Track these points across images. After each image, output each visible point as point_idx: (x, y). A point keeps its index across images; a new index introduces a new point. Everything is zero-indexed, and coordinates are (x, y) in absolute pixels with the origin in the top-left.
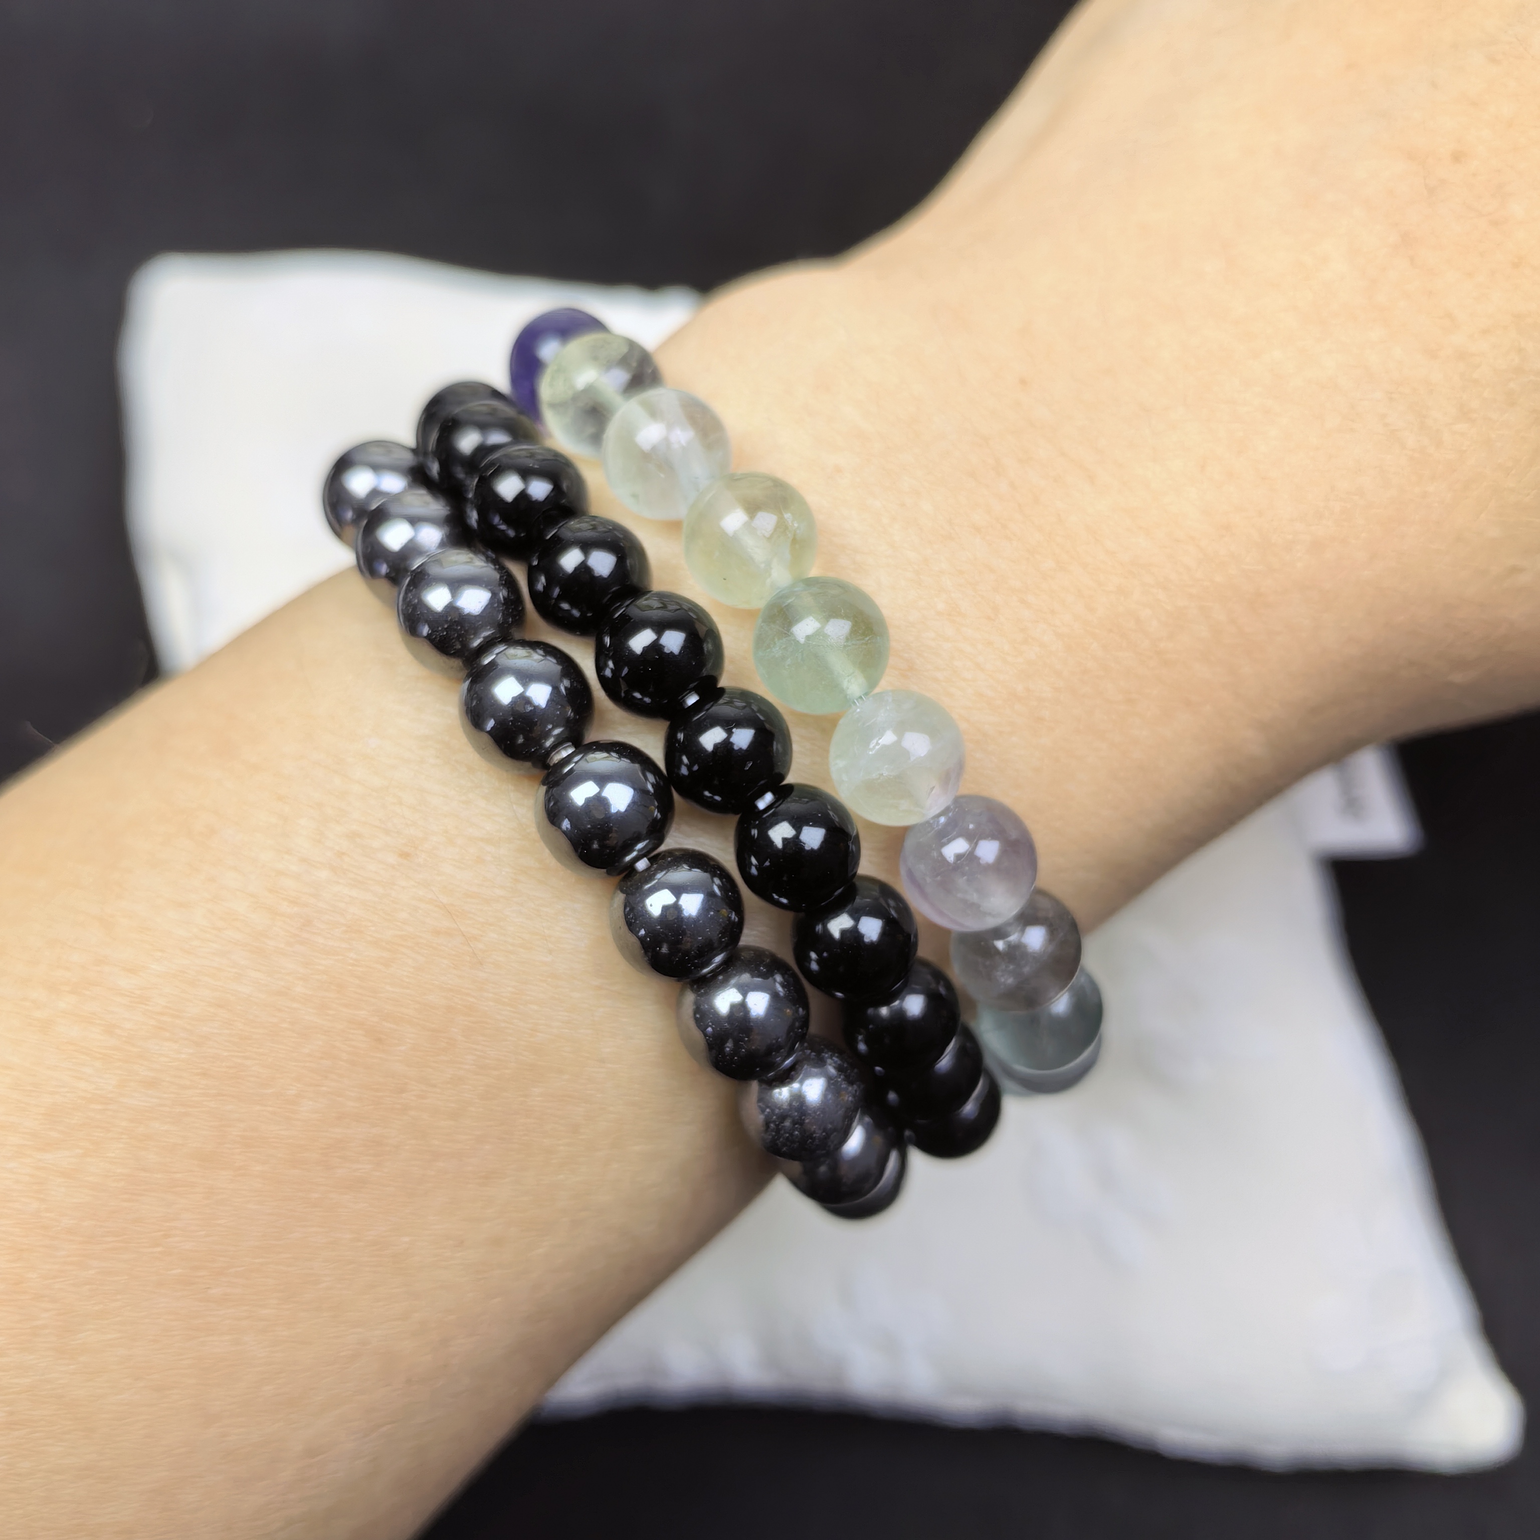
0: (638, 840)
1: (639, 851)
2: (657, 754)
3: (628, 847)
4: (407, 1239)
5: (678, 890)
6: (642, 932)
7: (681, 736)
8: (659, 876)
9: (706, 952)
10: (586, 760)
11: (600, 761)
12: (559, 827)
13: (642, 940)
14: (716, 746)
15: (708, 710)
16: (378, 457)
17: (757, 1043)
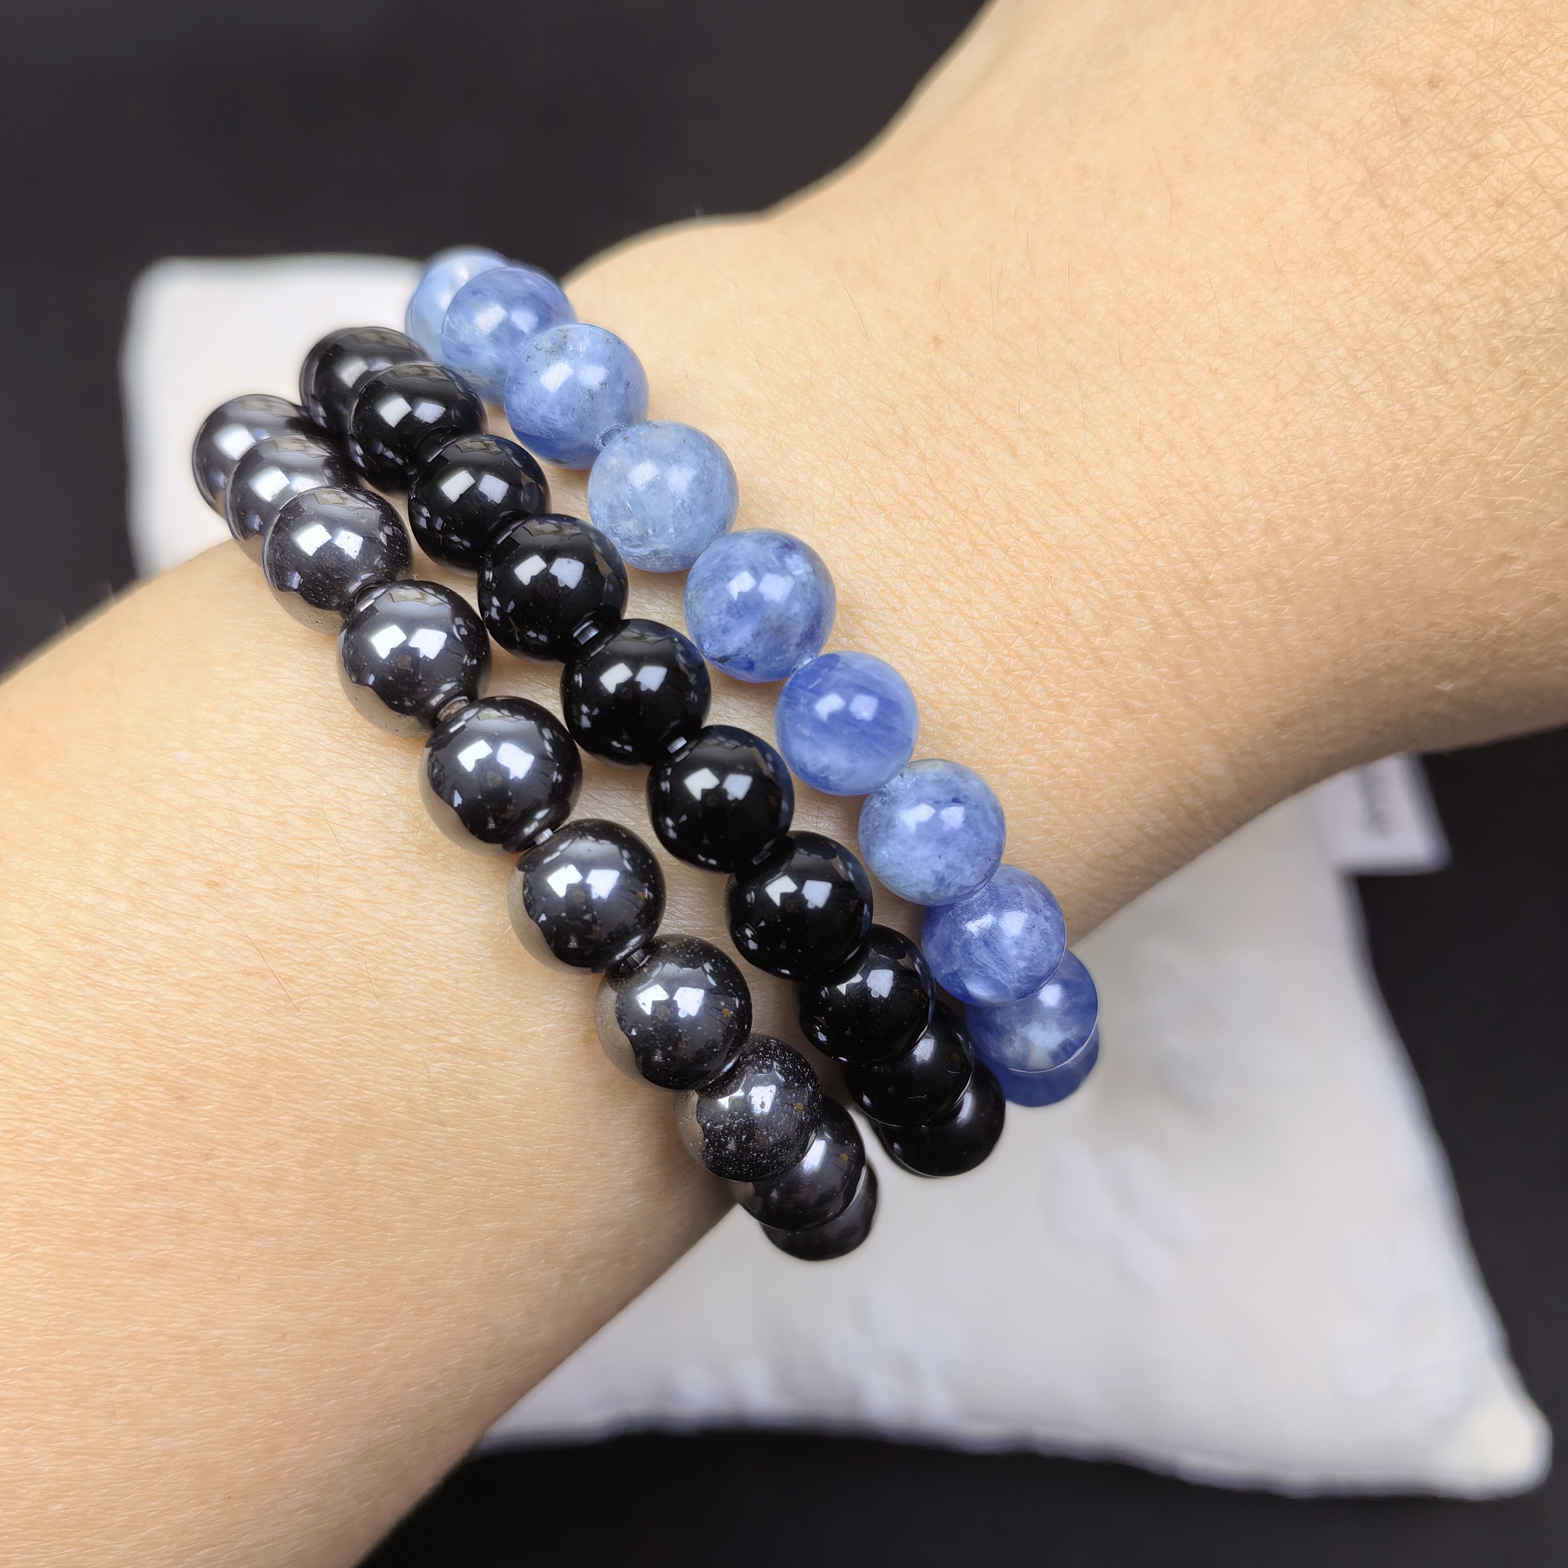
0: (539, 807)
1: (540, 821)
2: (554, 705)
3: (526, 816)
4: (219, 1332)
5: (585, 866)
6: (543, 918)
7: (579, 679)
8: (562, 847)
9: (620, 937)
10: (478, 717)
11: (493, 719)
12: (450, 802)
13: (542, 925)
14: (619, 687)
15: (606, 644)
16: (257, 413)
17: (687, 1051)
